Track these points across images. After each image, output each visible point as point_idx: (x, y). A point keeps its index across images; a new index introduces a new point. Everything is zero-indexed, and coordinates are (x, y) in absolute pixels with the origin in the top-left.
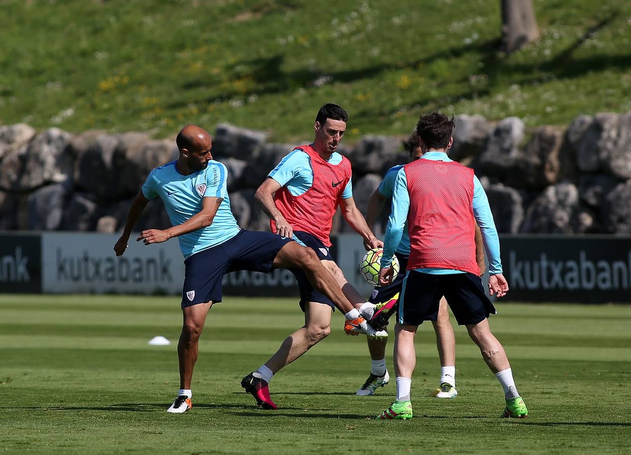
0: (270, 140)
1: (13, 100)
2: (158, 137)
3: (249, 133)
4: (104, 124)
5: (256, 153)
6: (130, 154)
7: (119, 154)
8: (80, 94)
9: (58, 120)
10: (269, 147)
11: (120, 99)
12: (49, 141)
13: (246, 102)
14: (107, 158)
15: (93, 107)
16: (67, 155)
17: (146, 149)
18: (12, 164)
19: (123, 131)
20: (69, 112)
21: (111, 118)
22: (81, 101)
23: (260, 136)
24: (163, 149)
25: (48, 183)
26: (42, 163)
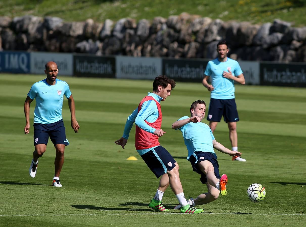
0: (293, 26)
1: (208, 8)
2: (254, 24)
3: (285, 23)
4: (237, 18)
5: (286, 31)
6: (243, 30)
7: (239, 30)
8: (232, 6)
9: (221, 16)
10: (291, 29)
11: (246, 8)
12: (216, 24)
13: (289, 11)
14: (235, 31)
15: (236, 11)
16: (222, 30)
17: (248, 28)
18: (202, 33)
19: (242, 21)
20: (226, 13)
21: (240, 15)
22: (232, 9)
23: (288, 24)
24: (254, 28)
25: (215, 40)
26: (212, 33)
